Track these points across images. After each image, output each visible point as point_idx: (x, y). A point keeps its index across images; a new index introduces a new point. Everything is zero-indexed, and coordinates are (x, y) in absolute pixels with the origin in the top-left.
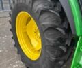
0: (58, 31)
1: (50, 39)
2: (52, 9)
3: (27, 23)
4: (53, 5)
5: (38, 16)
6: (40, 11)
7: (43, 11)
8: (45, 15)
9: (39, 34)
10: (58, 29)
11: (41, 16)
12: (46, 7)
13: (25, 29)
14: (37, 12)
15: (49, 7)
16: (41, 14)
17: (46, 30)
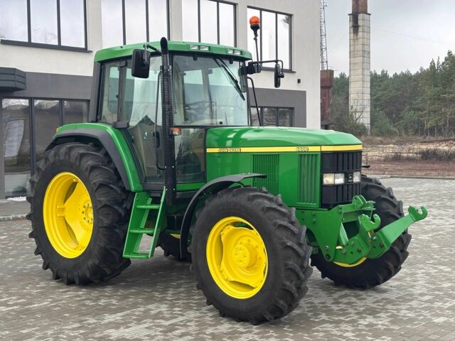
0: (112, 188)
1: (102, 199)
2: (105, 166)
3: (65, 201)
4: (106, 161)
5: (88, 174)
6: (89, 168)
7: (93, 168)
8: (96, 172)
9: (91, 215)
10: (111, 186)
11: (92, 174)
12: (97, 163)
13: (63, 209)
14: (87, 169)
15: (100, 163)
16: (91, 171)
17: (97, 189)
